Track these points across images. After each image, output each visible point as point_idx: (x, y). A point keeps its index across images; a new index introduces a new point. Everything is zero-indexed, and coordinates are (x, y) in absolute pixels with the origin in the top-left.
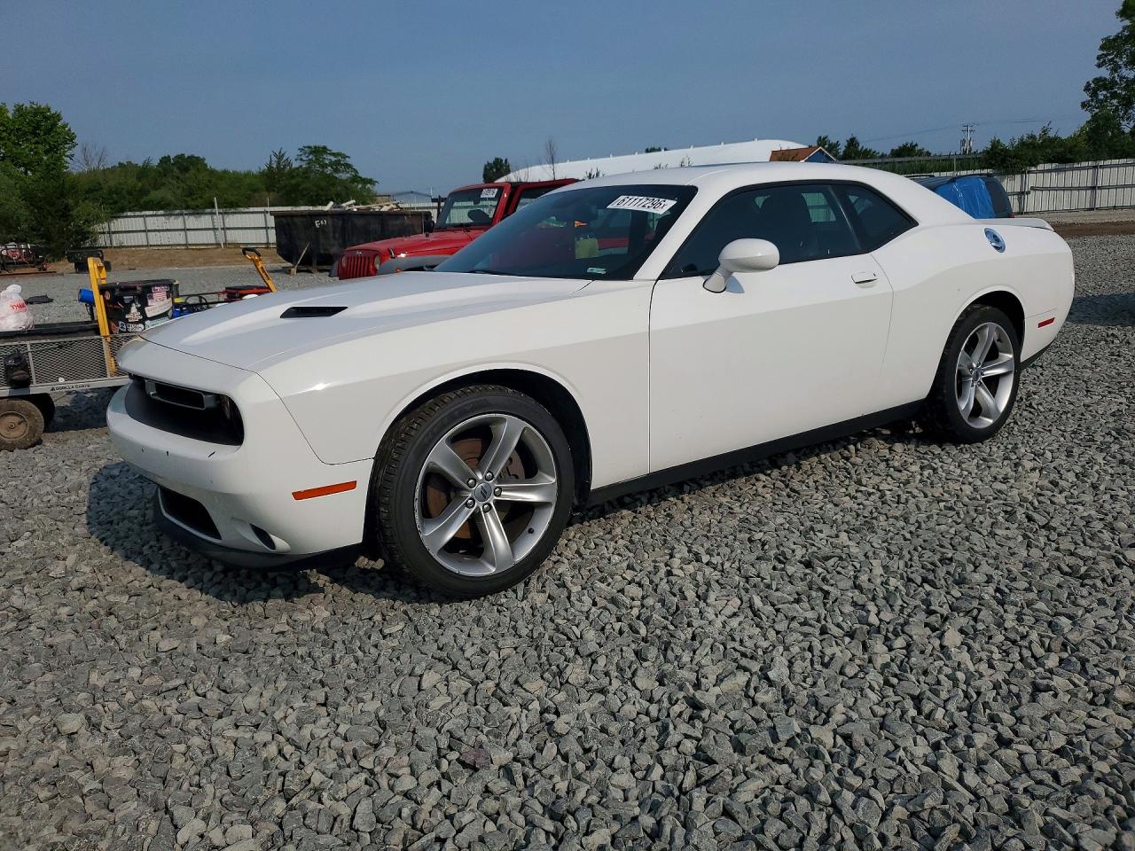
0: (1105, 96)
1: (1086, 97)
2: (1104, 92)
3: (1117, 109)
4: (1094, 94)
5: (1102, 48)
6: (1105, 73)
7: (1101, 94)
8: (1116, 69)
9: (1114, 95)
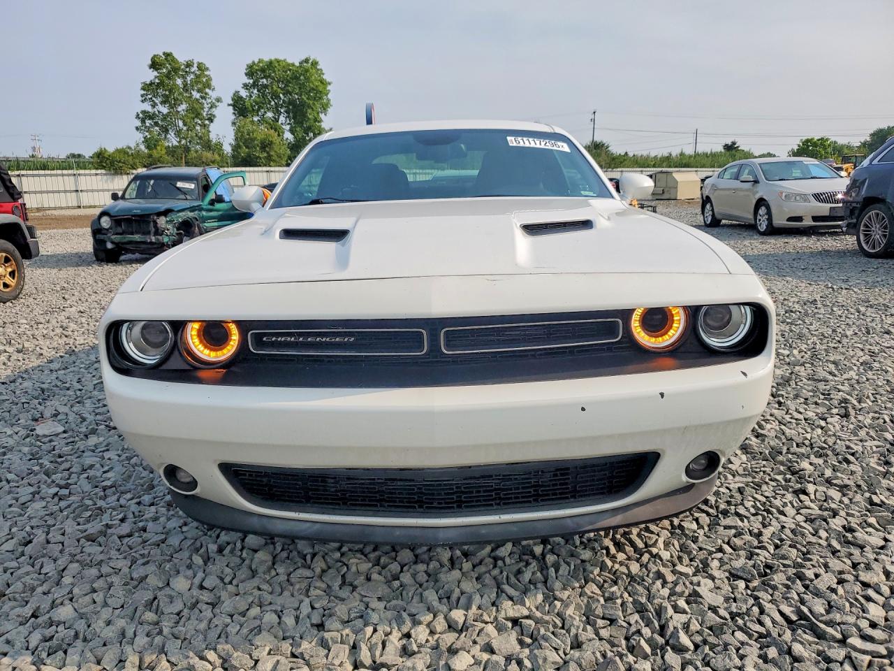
0: (150, 124)
1: (138, 123)
2: (149, 121)
3: (159, 134)
4: (143, 121)
5: (143, 89)
6: (147, 107)
7: (148, 122)
8: (154, 106)
9: (156, 124)
